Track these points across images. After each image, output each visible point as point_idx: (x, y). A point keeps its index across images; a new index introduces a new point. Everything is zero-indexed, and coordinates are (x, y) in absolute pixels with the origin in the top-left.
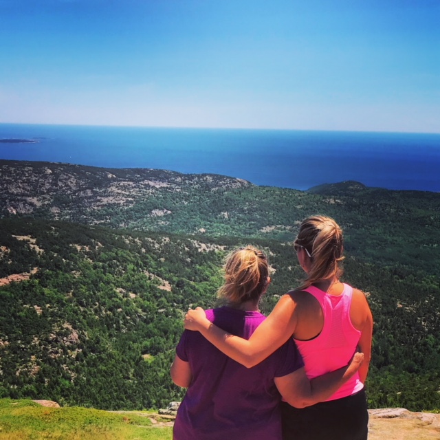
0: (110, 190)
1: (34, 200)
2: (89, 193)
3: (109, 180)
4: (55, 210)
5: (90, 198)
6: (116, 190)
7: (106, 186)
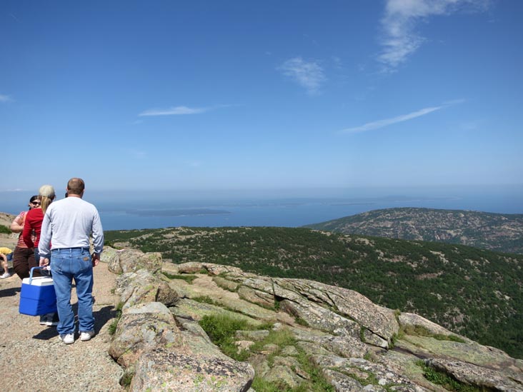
0: (503, 227)
1: (452, 232)
2: (488, 229)
3: (503, 221)
4: (464, 238)
5: (488, 231)
6: (507, 228)
7: (501, 225)
